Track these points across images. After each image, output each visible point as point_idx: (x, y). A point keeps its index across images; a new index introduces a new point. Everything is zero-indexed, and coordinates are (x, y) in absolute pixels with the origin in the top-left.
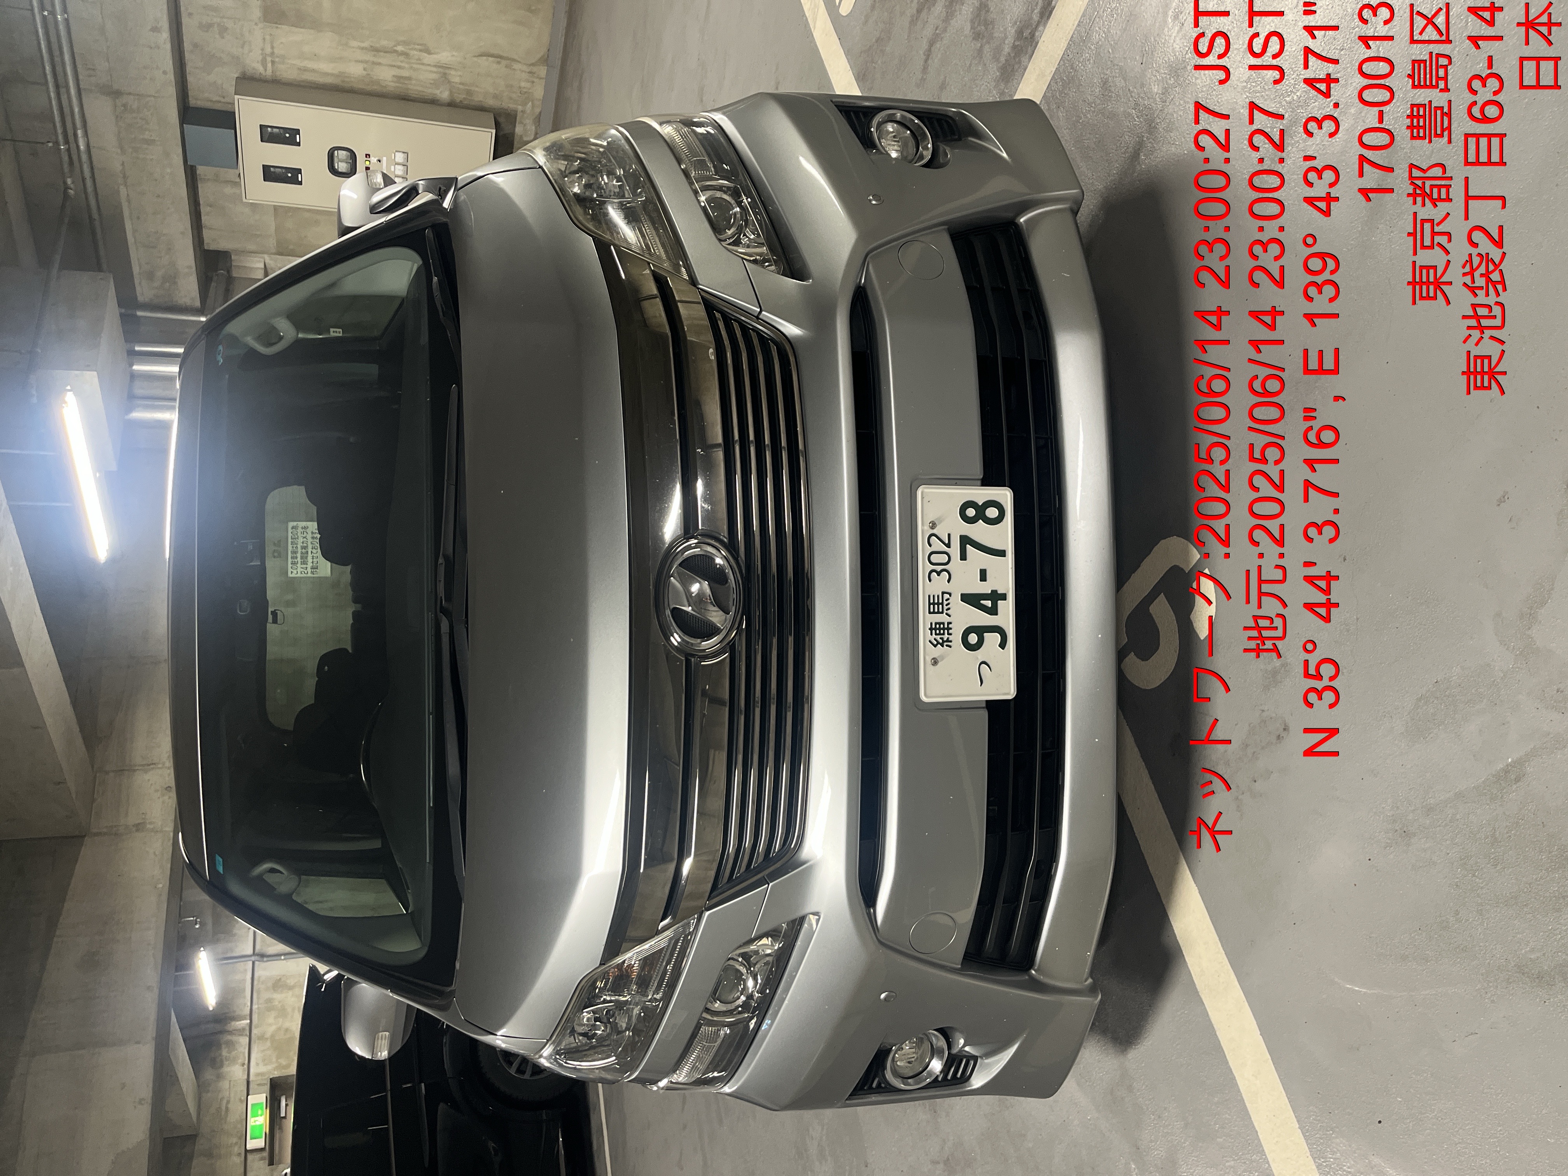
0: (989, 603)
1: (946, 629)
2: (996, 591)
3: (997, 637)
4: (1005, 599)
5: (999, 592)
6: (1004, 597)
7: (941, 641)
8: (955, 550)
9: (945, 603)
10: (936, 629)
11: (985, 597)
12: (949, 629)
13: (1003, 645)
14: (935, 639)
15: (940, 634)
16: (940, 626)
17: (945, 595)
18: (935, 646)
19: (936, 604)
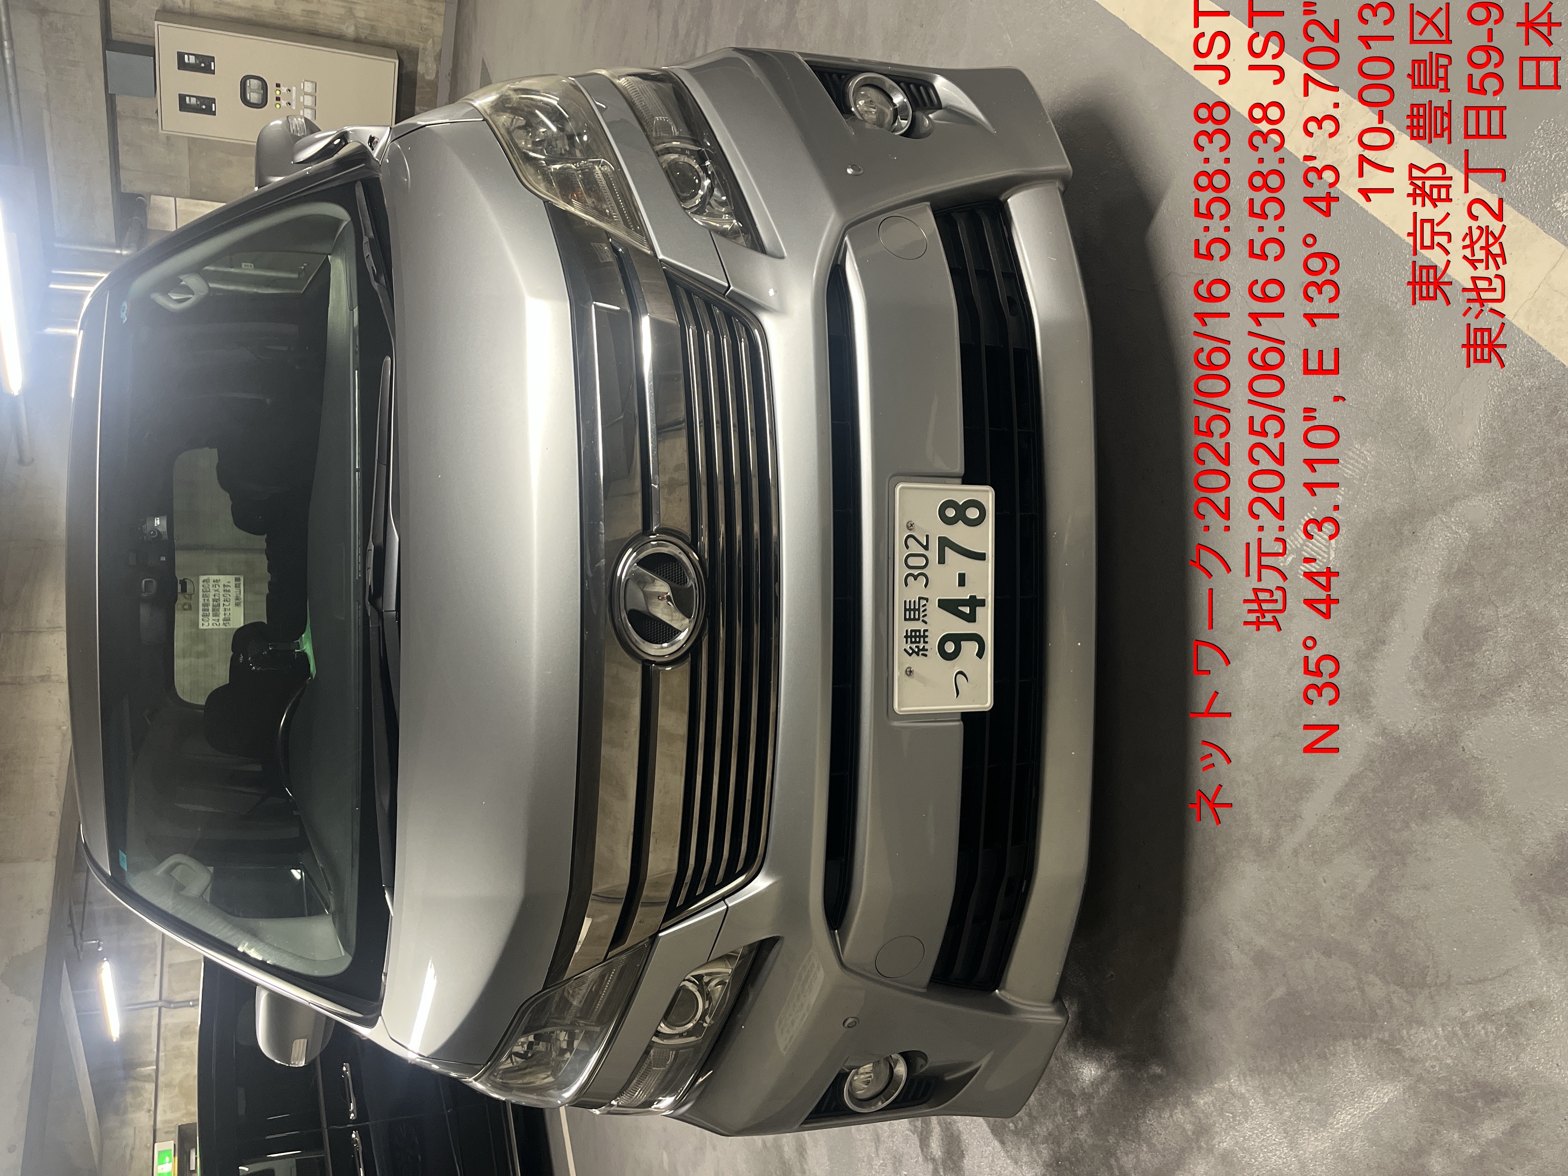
0: (967, 610)
1: (922, 637)
2: (975, 597)
3: (975, 646)
4: (984, 605)
5: (978, 598)
6: (982, 603)
7: (916, 650)
8: (933, 554)
9: (922, 609)
10: (911, 637)
11: (963, 603)
12: (925, 637)
13: (980, 654)
14: (910, 648)
15: (915, 642)
16: (915, 634)
17: (921, 601)
18: (910, 655)
19: (912, 610)
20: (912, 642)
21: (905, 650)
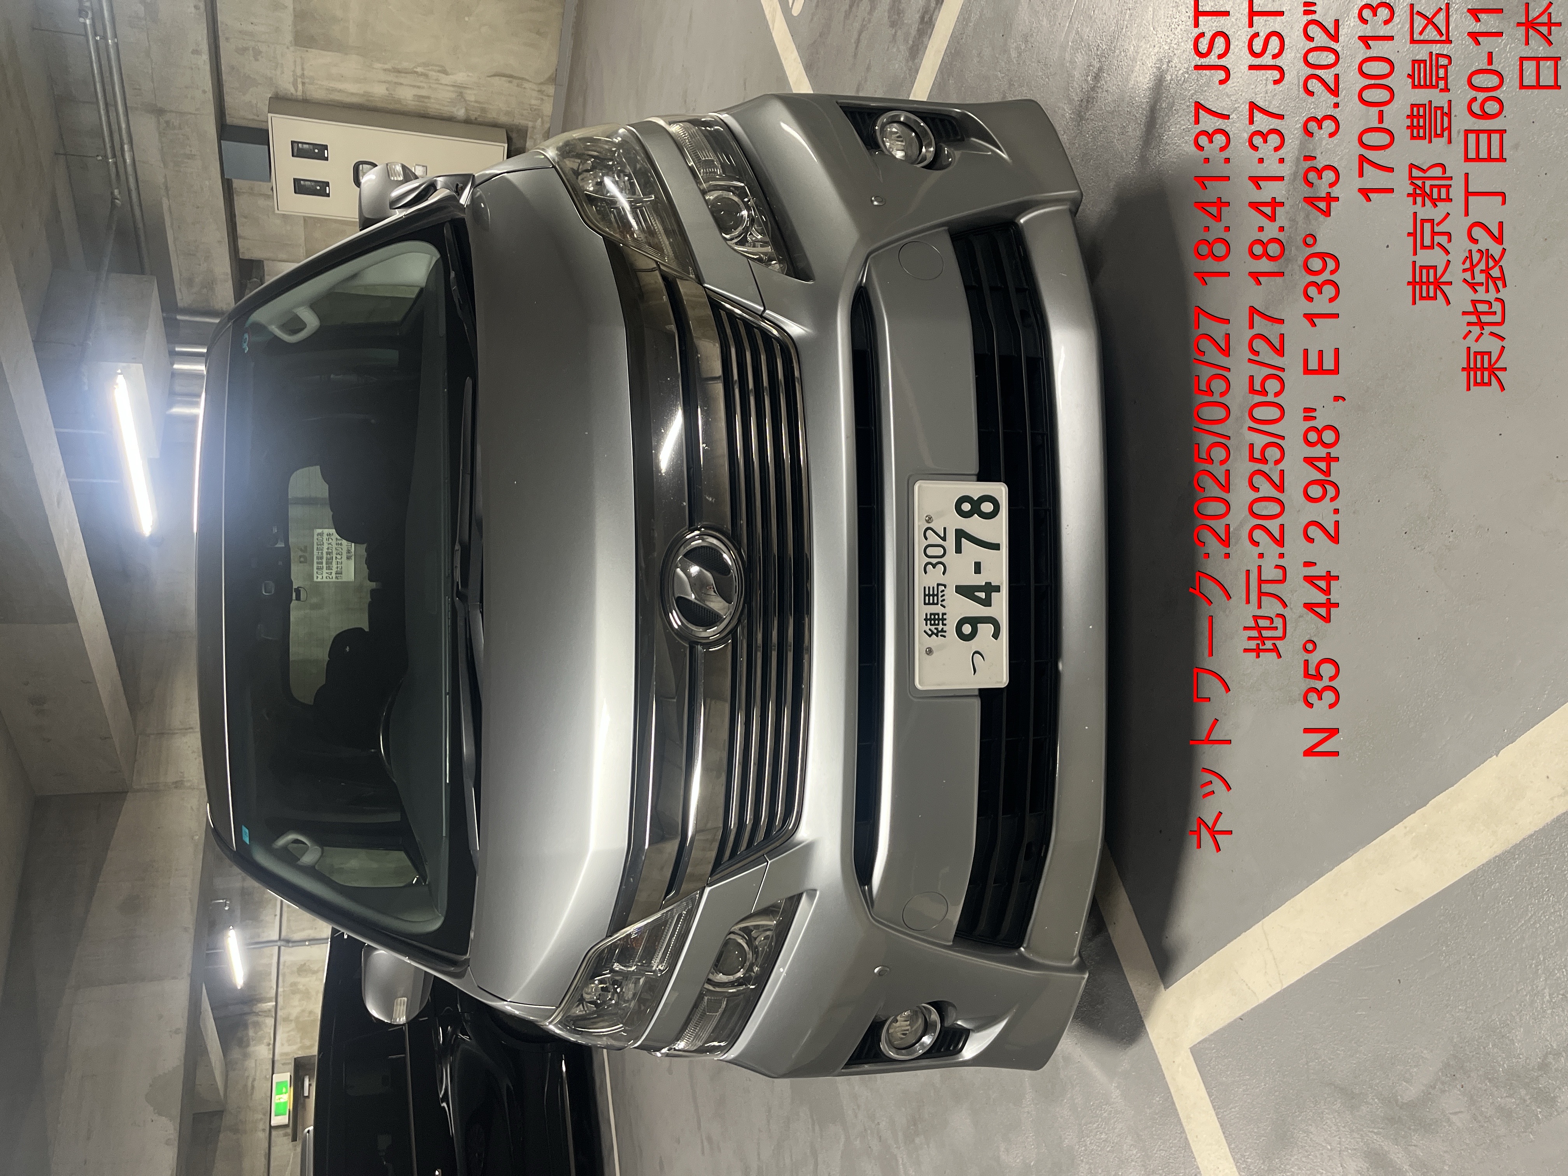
0: (983, 595)
1: (941, 619)
2: (990, 583)
3: (990, 628)
4: (999, 591)
5: (993, 584)
6: (997, 589)
7: (935, 631)
8: (950, 544)
9: (940, 594)
11: (979, 588)
12: (943, 619)
13: (996, 635)
14: (930, 629)
15: (935, 624)
16: (934, 617)
17: (940, 587)
18: (930, 636)
19: (931, 595)
20: (931, 625)
21: (925, 631)
